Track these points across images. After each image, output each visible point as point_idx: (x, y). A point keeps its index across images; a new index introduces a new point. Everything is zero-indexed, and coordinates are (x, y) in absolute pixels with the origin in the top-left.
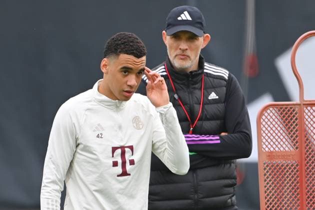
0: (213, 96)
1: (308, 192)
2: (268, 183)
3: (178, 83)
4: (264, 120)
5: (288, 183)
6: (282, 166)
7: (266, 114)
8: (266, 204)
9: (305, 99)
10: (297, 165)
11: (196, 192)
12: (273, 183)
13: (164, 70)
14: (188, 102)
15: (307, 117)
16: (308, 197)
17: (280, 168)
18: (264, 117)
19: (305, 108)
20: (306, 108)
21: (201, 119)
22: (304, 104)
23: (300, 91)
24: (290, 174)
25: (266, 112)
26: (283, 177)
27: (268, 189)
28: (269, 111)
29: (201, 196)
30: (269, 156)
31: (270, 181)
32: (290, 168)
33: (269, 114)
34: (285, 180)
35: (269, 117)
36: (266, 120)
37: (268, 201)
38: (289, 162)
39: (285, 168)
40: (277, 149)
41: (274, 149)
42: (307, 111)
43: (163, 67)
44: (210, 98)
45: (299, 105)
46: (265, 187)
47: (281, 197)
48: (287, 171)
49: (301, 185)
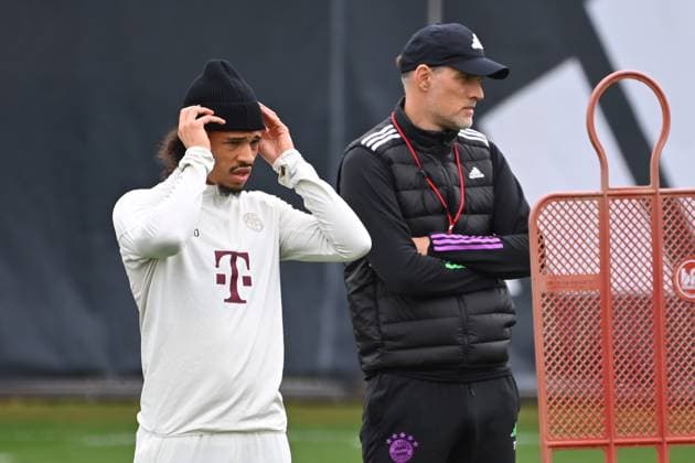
0: (475, 173)
1: (617, 343)
2: (549, 330)
3: (422, 151)
4: (542, 223)
5: (582, 329)
6: (573, 299)
7: (546, 213)
8: (546, 364)
9: (611, 186)
10: (598, 299)
11: (465, 332)
12: (557, 330)
13: (394, 131)
14: (444, 181)
15: (614, 216)
16: (617, 353)
17: (569, 304)
18: (541, 217)
19: (611, 202)
20: (613, 201)
21: (464, 212)
22: (609, 195)
23: (602, 174)
24: (586, 314)
25: (545, 208)
26: (574, 319)
27: (549, 340)
28: (549, 207)
29: (473, 338)
30: (551, 283)
31: (553, 325)
32: (586, 304)
33: (550, 213)
34: (578, 324)
35: (550, 217)
36: (546, 223)
37: (549, 359)
38: (585, 293)
39: (578, 304)
40: (564, 271)
41: (559, 271)
42: (613, 207)
43: (391, 126)
44: (471, 177)
45: (601, 196)
46: (545, 335)
47: (570, 354)
48: (582, 309)
49: (605, 333)
